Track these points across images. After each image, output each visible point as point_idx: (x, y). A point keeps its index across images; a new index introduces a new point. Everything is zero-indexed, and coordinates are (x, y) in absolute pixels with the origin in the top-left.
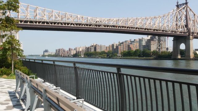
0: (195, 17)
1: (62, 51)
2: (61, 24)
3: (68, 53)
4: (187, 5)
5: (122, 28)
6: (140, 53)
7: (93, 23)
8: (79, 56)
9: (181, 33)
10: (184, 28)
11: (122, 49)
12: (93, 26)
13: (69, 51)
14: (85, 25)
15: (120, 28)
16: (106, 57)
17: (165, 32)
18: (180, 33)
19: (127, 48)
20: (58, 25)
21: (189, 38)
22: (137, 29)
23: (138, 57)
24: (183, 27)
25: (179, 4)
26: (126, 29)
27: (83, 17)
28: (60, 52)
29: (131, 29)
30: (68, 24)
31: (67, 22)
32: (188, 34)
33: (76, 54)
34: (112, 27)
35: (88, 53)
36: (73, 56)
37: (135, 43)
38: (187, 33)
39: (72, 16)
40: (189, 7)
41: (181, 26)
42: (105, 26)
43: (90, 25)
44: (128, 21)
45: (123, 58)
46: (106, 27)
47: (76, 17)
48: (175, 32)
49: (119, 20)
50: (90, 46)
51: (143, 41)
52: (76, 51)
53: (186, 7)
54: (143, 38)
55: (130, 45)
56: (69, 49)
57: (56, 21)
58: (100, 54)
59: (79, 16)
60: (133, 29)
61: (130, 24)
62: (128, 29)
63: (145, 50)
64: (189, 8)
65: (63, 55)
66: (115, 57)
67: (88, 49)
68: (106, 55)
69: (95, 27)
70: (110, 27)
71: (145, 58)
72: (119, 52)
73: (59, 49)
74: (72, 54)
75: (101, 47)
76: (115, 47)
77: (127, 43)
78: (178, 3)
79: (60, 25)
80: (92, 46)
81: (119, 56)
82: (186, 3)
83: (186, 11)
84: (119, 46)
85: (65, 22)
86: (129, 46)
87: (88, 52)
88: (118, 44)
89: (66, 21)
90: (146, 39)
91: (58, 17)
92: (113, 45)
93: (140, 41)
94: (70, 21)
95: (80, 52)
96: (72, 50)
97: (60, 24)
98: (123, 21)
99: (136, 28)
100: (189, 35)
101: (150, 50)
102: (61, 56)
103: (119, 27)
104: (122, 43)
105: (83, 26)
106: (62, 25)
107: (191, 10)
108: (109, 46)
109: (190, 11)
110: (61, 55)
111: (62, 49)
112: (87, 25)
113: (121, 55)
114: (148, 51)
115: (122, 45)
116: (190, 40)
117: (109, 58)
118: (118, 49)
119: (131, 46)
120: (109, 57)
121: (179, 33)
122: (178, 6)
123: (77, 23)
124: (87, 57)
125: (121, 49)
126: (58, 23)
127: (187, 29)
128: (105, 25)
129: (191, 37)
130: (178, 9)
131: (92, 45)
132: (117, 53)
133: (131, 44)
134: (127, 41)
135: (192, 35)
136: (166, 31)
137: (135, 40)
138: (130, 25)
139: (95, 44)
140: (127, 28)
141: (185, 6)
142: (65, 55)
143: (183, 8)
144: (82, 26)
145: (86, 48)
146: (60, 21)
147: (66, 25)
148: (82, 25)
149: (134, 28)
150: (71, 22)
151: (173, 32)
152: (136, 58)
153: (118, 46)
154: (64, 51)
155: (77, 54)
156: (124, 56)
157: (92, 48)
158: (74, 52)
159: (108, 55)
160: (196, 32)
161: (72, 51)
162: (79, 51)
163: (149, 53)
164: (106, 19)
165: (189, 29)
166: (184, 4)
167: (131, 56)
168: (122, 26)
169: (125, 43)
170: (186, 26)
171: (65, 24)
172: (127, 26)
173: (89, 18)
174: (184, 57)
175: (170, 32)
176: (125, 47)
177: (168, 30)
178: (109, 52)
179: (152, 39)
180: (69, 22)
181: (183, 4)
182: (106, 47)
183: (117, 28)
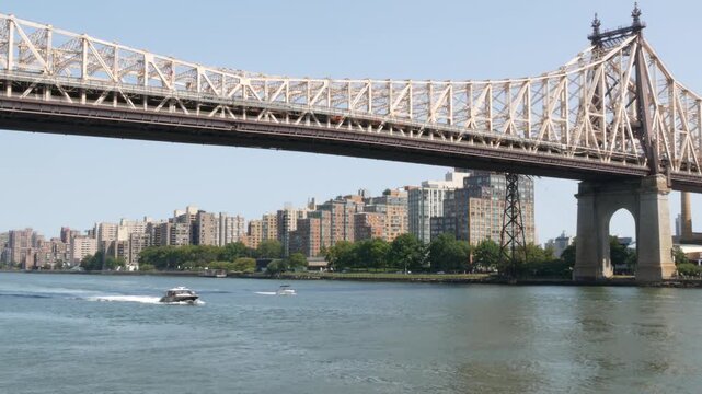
0: (671, 91)
1: (24, 244)
2: (56, 92)
3: (55, 250)
4: (640, 37)
5: (361, 129)
6: (417, 255)
7: (224, 96)
8: (112, 268)
9: (619, 160)
10: (628, 137)
11: (326, 232)
12: (220, 111)
13: (64, 240)
14: (178, 107)
15: (350, 128)
16: (251, 269)
17: (549, 154)
18: (612, 159)
19: (350, 231)
20: (37, 98)
21: (655, 183)
22: (431, 138)
23: (408, 274)
24: (626, 132)
25: (602, 30)
26: (379, 131)
27: (169, 65)
28: (17, 245)
29: (403, 134)
30: (93, 95)
31: (85, 84)
32: (645, 166)
33: (99, 255)
34: (312, 120)
35: (159, 253)
36: (83, 264)
37: (389, 209)
38: (641, 160)
39: (117, 55)
40: (647, 43)
41: (616, 131)
42: (279, 115)
43: (208, 107)
44: (388, 96)
45: (338, 275)
46: (287, 122)
47: (135, 59)
48: (594, 156)
49: (345, 88)
50: (171, 221)
51: (430, 197)
52: (102, 244)
53: (636, 45)
54: (425, 185)
55: (369, 216)
56: (64, 233)
57: (24, 77)
58: (221, 257)
59: (149, 58)
60: (411, 135)
61: (399, 114)
62: (391, 133)
63: (442, 238)
64: (648, 50)
65: (30, 262)
66: (297, 273)
67: (158, 232)
68: (254, 260)
69: (233, 117)
70: (304, 120)
71: (441, 275)
72: (315, 248)
73: (11, 234)
74: (79, 255)
75: (221, 222)
76: (292, 226)
77: (350, 206)
78: (596, 26)
79: (48, 97)
80: (181, 219)
81: (318, 268)
82: (637, 29)
83: (636, 63)
84: (314, 222)
85: (74, 83)
86: (360, 220)
87: (162, 248)
88: (306, 210)
89: (81, 78)
90: (440, 187)
91: (37, 55)
92: (282, 218)
93: (416, 196)
94: (102, 82)
95: (121, 247)
96: (76, 236)
97: (48, 93)
98: (367, 93)
99: (427, 132)
100: (652, 172)
101: (466, 237)
102: (21, 266)
103: (345, 124)
104: (328, 206)
105: (172, 109)
106: (56, 100)
107: (654, 58)
108: (265, 218)
109: (652, 62)
110: (17, 259)
111: (23, 234)
112: (191, 105)
113: (325, 264)
114: (455, 242)
115: (325, 214)
116: (659, 196)
117: (265, 278)
118: (308, 233)
119: (372, 220)
120: (269, 271)
121: (608, 161)
122: (596, 40)
123: (138, 90)
124: (154, 271)
125: (324, 236)
126: (40, 89)
127: (643, 144)
128: (280, 108)
129: (661, 180)
130: (602, 55)
131: (179, 213)
132: (306, 252)
133: (373, 210)
134: (350, 197)
135: (665, 173)
136: (553, 151)
137: (387, 193)
138: (397, 117)
139: (194, 211)
140: (386, 127)
141: (630, 39)
142: (41, 264)
143: (624, 49)
144: (165, 111)
145: (150, 225)
146: (50, 80)
147: (84, 101)
148: (166, 106)
149: (415, 133)
150: (110, 88)
151: (583, 155)
152: (399, 275)
153: (308, 221)
154: (36, 241)
155: (106, 257)
156: (339, 269)
157: (179, 227)
158: (85, 249)
159: (261, 264)
160: (676, 157)
161: (78, 243)
162: (113, 243)
163: (464, 254)
164: (286, 82)
165: (652, 143)
166: (627, 30)
167: (377, 266)
168: (360, 116)
169: (338, 208)
170: (639, 129)
171: (76, 93)
172: (386, 119)
173: (201, 71)
174: (627, 272)
175: (572, 157)
176: (339, 227)
177: (564, 147)
178: (264, 247)
179: (472, 189)
180: (96, 86)
181: (623, 32)
182: (250, 226)
183: (339, 127)
